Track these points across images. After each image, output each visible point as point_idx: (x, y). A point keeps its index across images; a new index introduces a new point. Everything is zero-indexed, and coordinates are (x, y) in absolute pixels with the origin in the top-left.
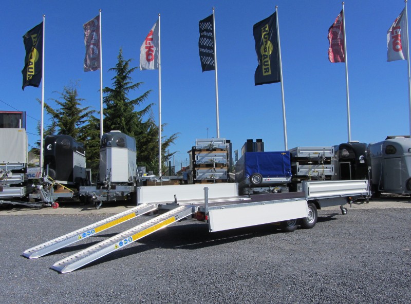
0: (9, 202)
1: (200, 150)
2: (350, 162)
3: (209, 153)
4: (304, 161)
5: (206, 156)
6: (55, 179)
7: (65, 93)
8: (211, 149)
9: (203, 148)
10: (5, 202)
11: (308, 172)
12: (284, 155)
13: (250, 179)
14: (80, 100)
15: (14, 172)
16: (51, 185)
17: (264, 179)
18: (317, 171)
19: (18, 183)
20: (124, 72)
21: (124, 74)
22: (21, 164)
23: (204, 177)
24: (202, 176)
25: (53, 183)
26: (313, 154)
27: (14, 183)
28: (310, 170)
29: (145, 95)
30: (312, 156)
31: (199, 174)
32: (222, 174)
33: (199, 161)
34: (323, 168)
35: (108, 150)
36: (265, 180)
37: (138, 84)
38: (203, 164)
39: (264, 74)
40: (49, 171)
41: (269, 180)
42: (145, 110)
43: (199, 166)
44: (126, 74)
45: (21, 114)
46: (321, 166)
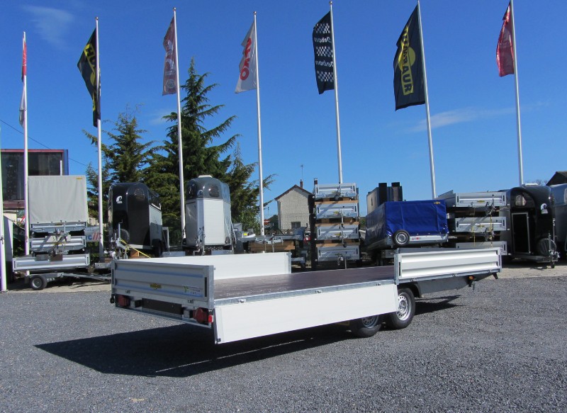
0: (72, 275)
1: (321, 200)
2: (527, 213)
3: (334, 203)
4: (465, 212)
5: (330, 207)
6: (128, 243)
7: (120, 123)
8: (337, 198)
9: (325, 197)
10: (66, 275)
11: (471, 227)
12: (438, 205)
13: (393, 238)
14: (140, 131)
15: (74, 234)
16: (124, 251)
17: (411, 237)
18: (483, 226)
19: (78, 249)
20: (197, 91)
21: (198, 94)
22: (82, 223)
23: (328, 236)
24: (324, 234)
25: (126, 248)
26: (476, 203)
27: (74, 249)
28: (473, 224)
29: (227, 123)
30: (476, 205)
31: (321, 232)
32: (352, 231)
33: (321, 215)
34: (491, 221)
35: (198, 202)
36: (413, 239)
37: (217, 107)
38: (325, 219)
39: (405, 94)
40: (121, 232)
41: (417, 238)
42: (227, 144)
43: (320, 221)
44: (201, 94)
45: (61, 153)
46: (488, 219)
